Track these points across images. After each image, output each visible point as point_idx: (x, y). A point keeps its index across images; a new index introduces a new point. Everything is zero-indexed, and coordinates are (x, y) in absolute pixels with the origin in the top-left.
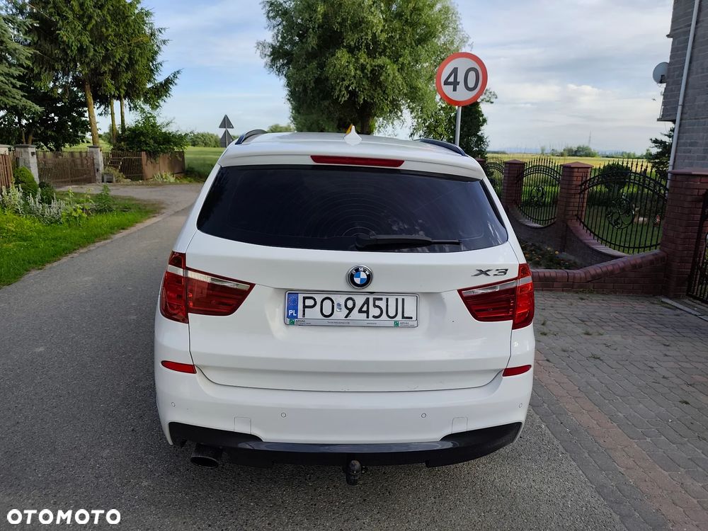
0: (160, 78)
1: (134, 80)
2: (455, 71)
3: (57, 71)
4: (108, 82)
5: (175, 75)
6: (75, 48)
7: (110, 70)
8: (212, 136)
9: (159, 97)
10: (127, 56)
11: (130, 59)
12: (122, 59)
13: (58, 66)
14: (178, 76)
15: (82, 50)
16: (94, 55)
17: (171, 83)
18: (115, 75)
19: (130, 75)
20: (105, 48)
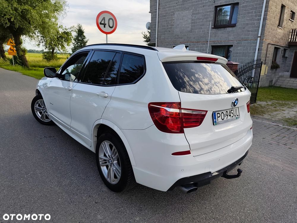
2: (104, 19)
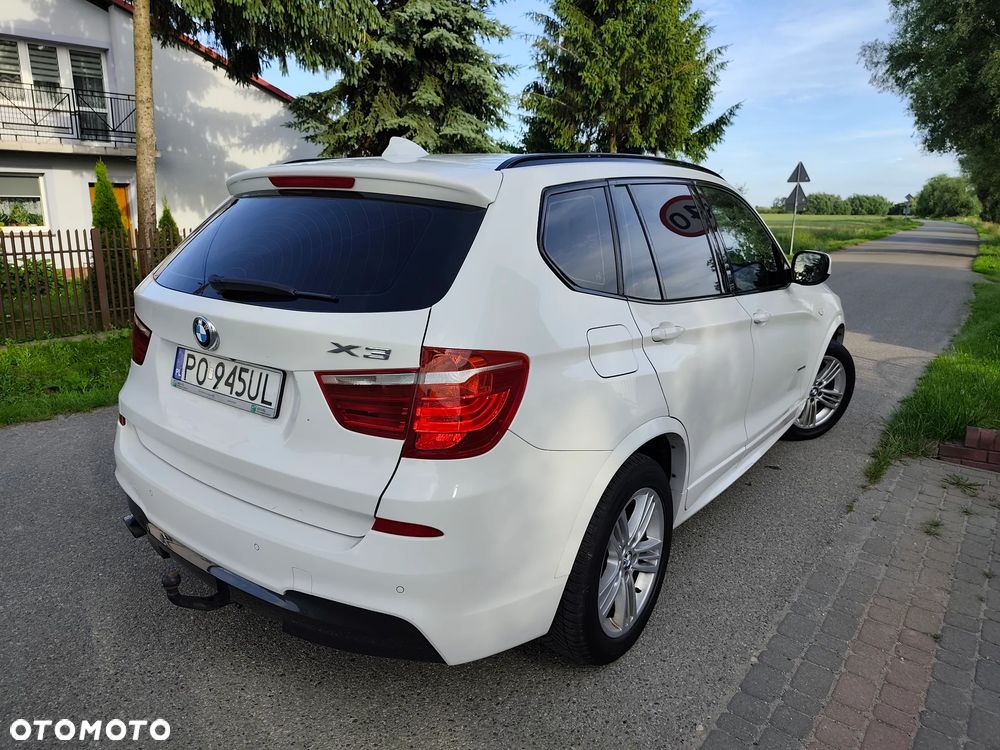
0: (709, 118)
1: (669, 123)
3: (577, 123)
4: (635, 130)
5: (731, 113)
6: (598, 92)
7: (639, 114)
8: (830, 198)
9: (708, 144)
10: (661, 92)
11: (665, 97)
12: (653, 99)
13: (579, 116)
14: (737, 112)
15: (607, 92)
16: (620, 98)
17: (725, 123)
18: (644, 120)
19: (663, 118)
20: (638, 86)
